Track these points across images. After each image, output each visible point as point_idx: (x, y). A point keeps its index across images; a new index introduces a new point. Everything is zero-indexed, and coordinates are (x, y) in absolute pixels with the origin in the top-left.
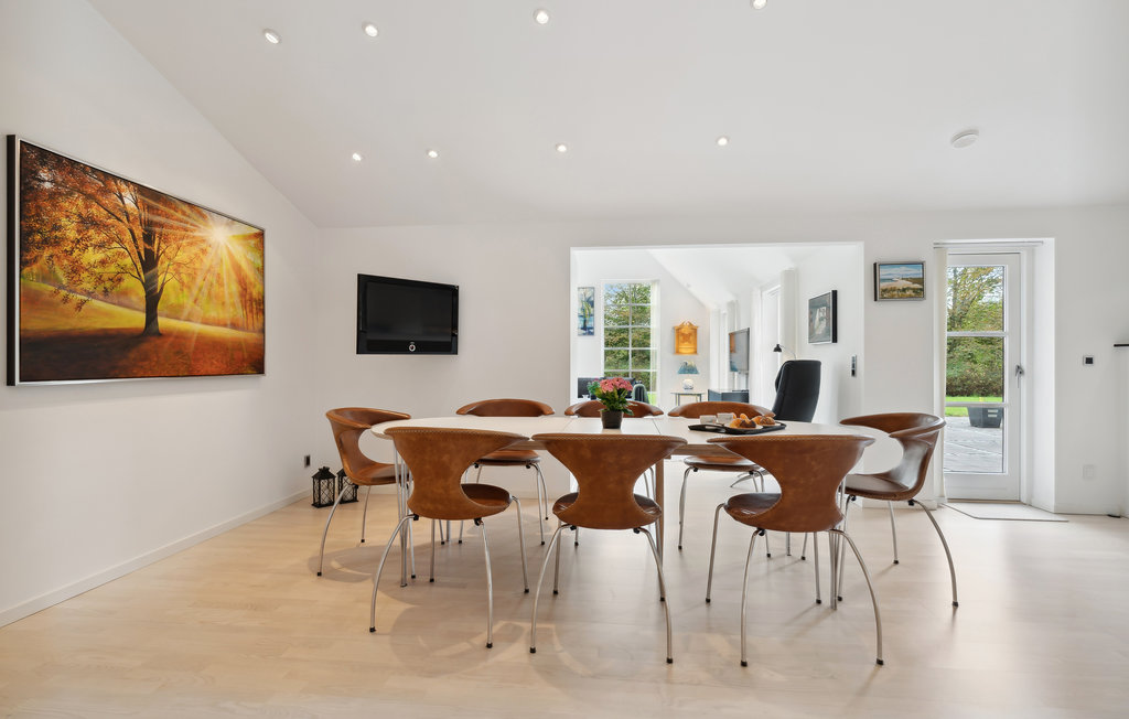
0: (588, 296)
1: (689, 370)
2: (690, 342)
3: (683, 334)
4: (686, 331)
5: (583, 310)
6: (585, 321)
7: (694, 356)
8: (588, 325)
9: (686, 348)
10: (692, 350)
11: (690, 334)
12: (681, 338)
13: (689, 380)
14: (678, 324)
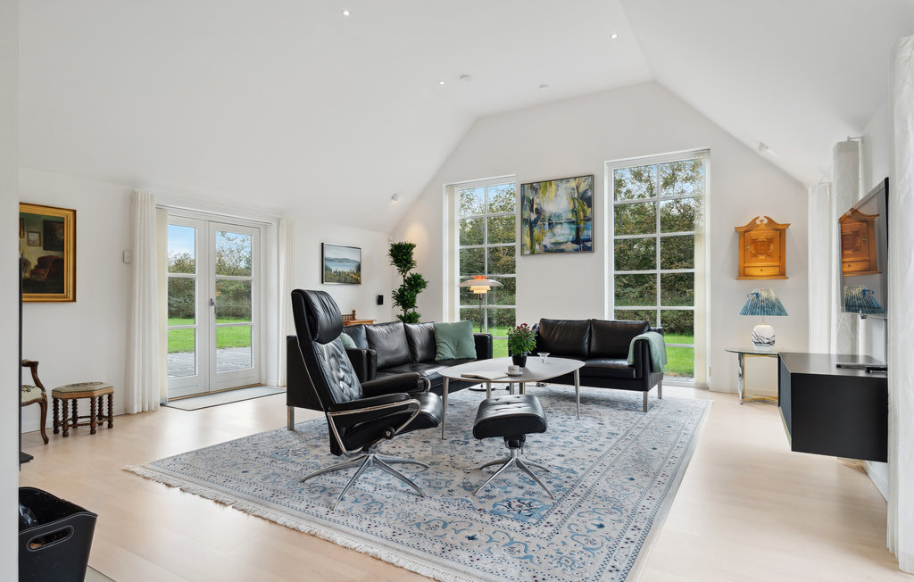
0: (582, 189)
1: (764, 307)
2: (769, 255)
3: (754, 241)
4: (761, 234)
5: (574, 211)
6: (578, 230)
7: (780, 282)
8: (585, 234)
9: (761, 266)
10: (776, 271)
11: (770, 241)
12: (751, 248)
13: (765, 327)
14: (745, 223)
